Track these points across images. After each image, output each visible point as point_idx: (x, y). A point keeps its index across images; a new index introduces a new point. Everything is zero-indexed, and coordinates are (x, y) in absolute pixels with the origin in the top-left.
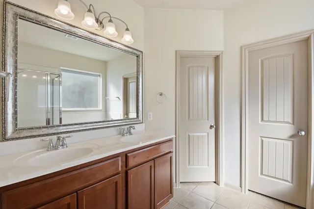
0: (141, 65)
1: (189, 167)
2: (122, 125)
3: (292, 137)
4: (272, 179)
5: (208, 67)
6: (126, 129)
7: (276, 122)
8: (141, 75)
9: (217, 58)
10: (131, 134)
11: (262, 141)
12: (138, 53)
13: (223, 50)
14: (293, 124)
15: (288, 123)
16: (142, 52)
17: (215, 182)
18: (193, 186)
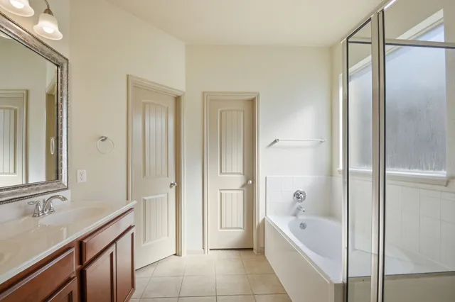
0: (65, 83)
1: (144, 245)
2: (31, 196)
3: (243, 186)
4: (232, 230)
5: (168, 108)
6: (42, 204)
7: (232, 173)
8: (65, 101)
9: (178, 99)
10: (51, 211)
11: (221, 194)
12: (60, 60)
13: (184, 90)
14: (244, 174)
15: (239, 173)
16: (67, 60)
17: (175, 255)
18: (151, 270)
